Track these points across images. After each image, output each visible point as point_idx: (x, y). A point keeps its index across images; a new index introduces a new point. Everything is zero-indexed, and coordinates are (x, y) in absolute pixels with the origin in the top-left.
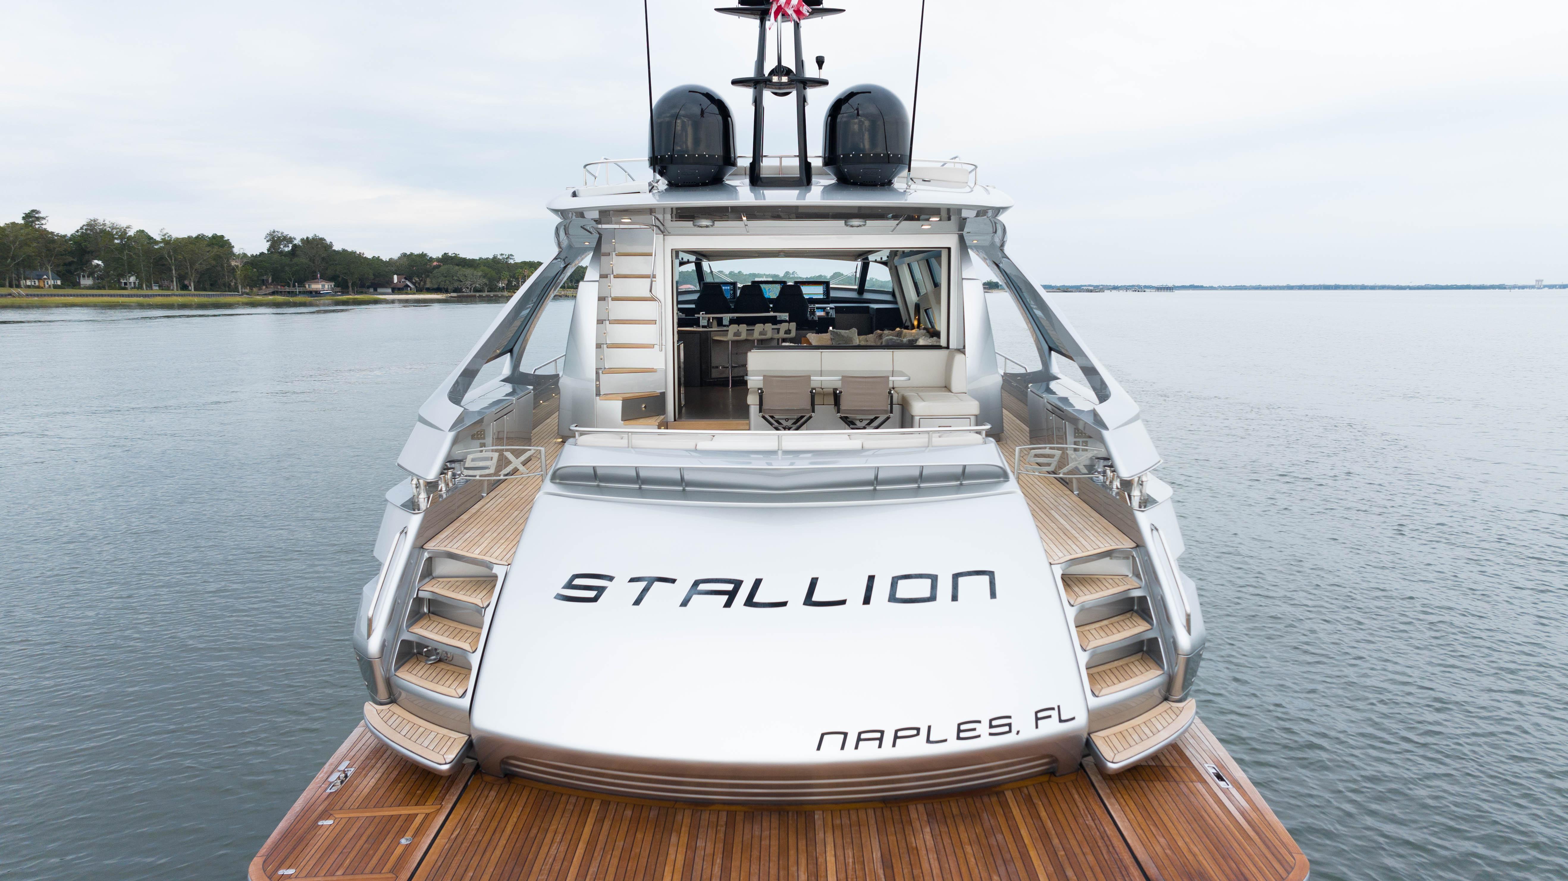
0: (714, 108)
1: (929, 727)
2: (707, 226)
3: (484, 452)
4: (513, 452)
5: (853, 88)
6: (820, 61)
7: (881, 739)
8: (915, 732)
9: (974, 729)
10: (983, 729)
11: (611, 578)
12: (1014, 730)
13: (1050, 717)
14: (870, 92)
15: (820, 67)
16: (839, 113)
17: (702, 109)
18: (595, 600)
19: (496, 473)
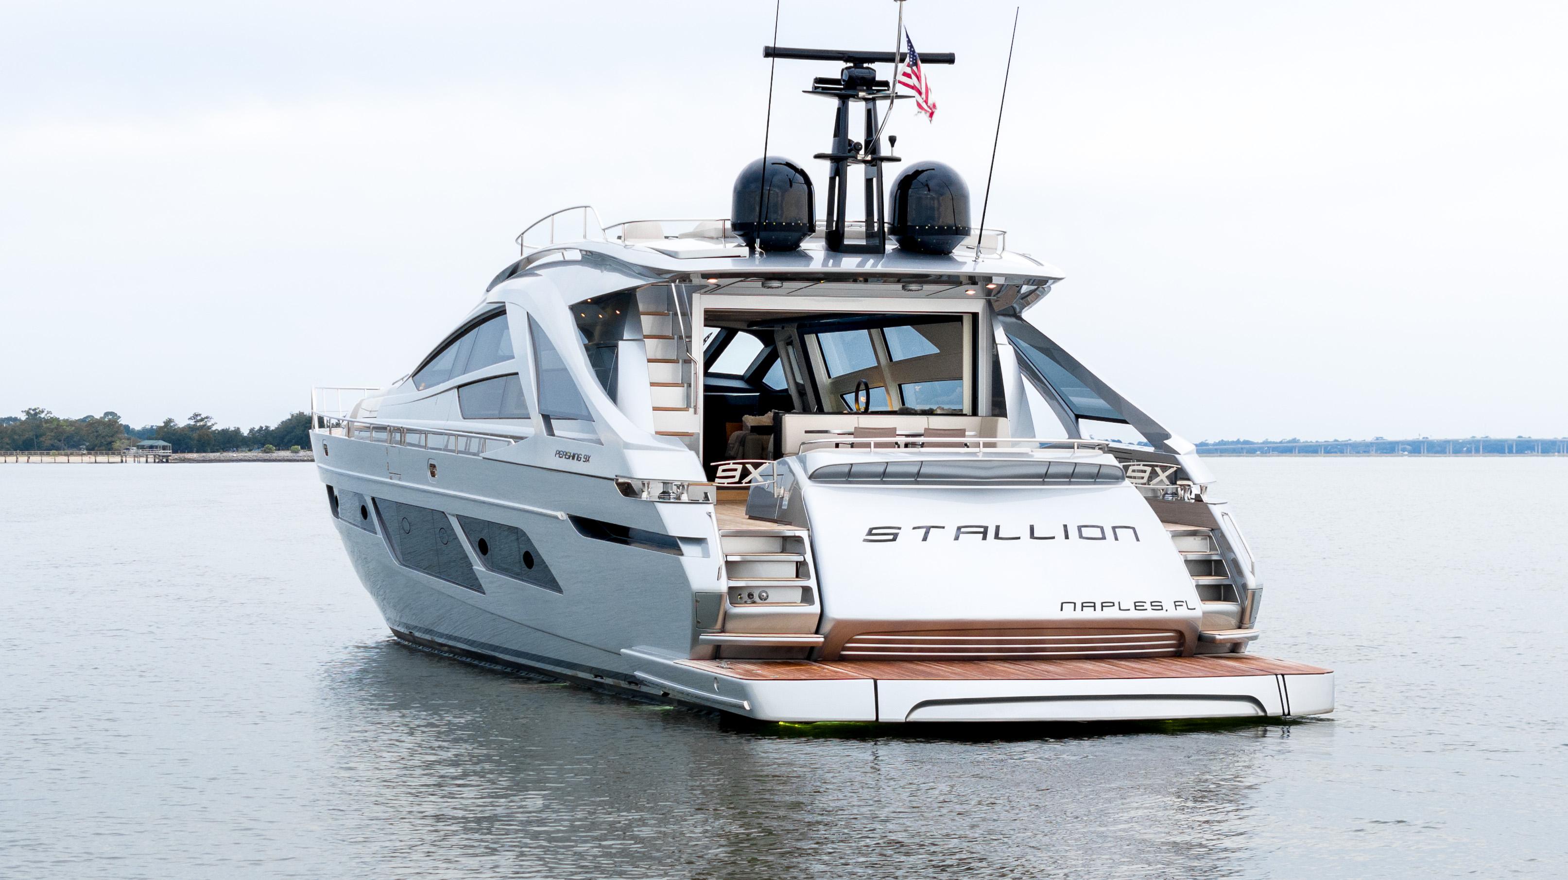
0: (801, 179)
1: (1119, 603)
2: (778, 287)
3: (731, 465)
4: (752, 464)
5: (919, 164)
6: (892, 140)
7: (1094, 606)
8: (1112, 604)
9: (1143, 606)
10: (1147, 606)
11: (900, 528)
12: (1165, 609)
13: (1182, 605)
14: (933, 169)
15: (893, 145)
16: (910, 188)
17: (790, 179)
18: (894, 540)
19: (740, 482)
